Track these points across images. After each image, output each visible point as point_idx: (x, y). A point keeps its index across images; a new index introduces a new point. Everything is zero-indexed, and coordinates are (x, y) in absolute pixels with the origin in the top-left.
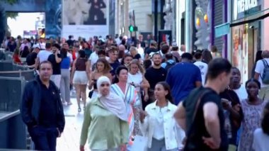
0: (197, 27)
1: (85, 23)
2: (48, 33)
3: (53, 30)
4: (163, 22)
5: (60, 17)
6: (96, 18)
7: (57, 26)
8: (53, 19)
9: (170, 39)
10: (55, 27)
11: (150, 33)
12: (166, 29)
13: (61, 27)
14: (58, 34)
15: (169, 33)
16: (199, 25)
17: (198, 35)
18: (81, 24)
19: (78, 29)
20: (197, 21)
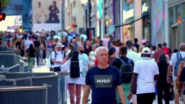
0: (107, 26)
1: (47, 22)
2: (24, 29)
3: (27, 26)
4: (90, 23)
5: (31, 18)
6: (53, 19)
7: (30, 24)
8: (27, 19)
9: (94, 32)
10: (28, 25)
11: (84, 29)
12: (92, 27)
13: (32, 25)
14: (30, 29)
15: (94, 29)
16: (108, 24)
17: (107, 30)
18: (44, 23)
19: (42, 26)
20: (107, 23)
